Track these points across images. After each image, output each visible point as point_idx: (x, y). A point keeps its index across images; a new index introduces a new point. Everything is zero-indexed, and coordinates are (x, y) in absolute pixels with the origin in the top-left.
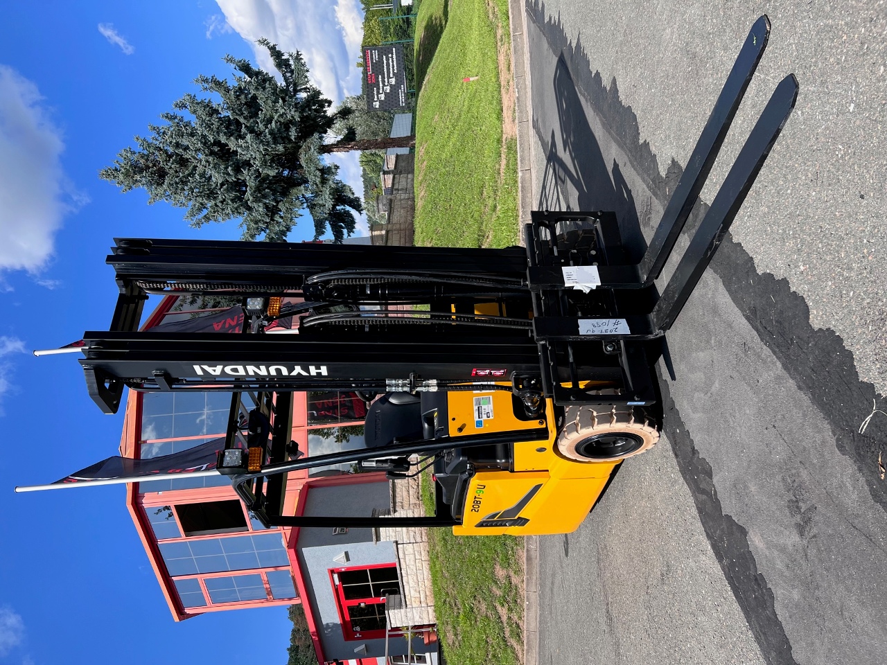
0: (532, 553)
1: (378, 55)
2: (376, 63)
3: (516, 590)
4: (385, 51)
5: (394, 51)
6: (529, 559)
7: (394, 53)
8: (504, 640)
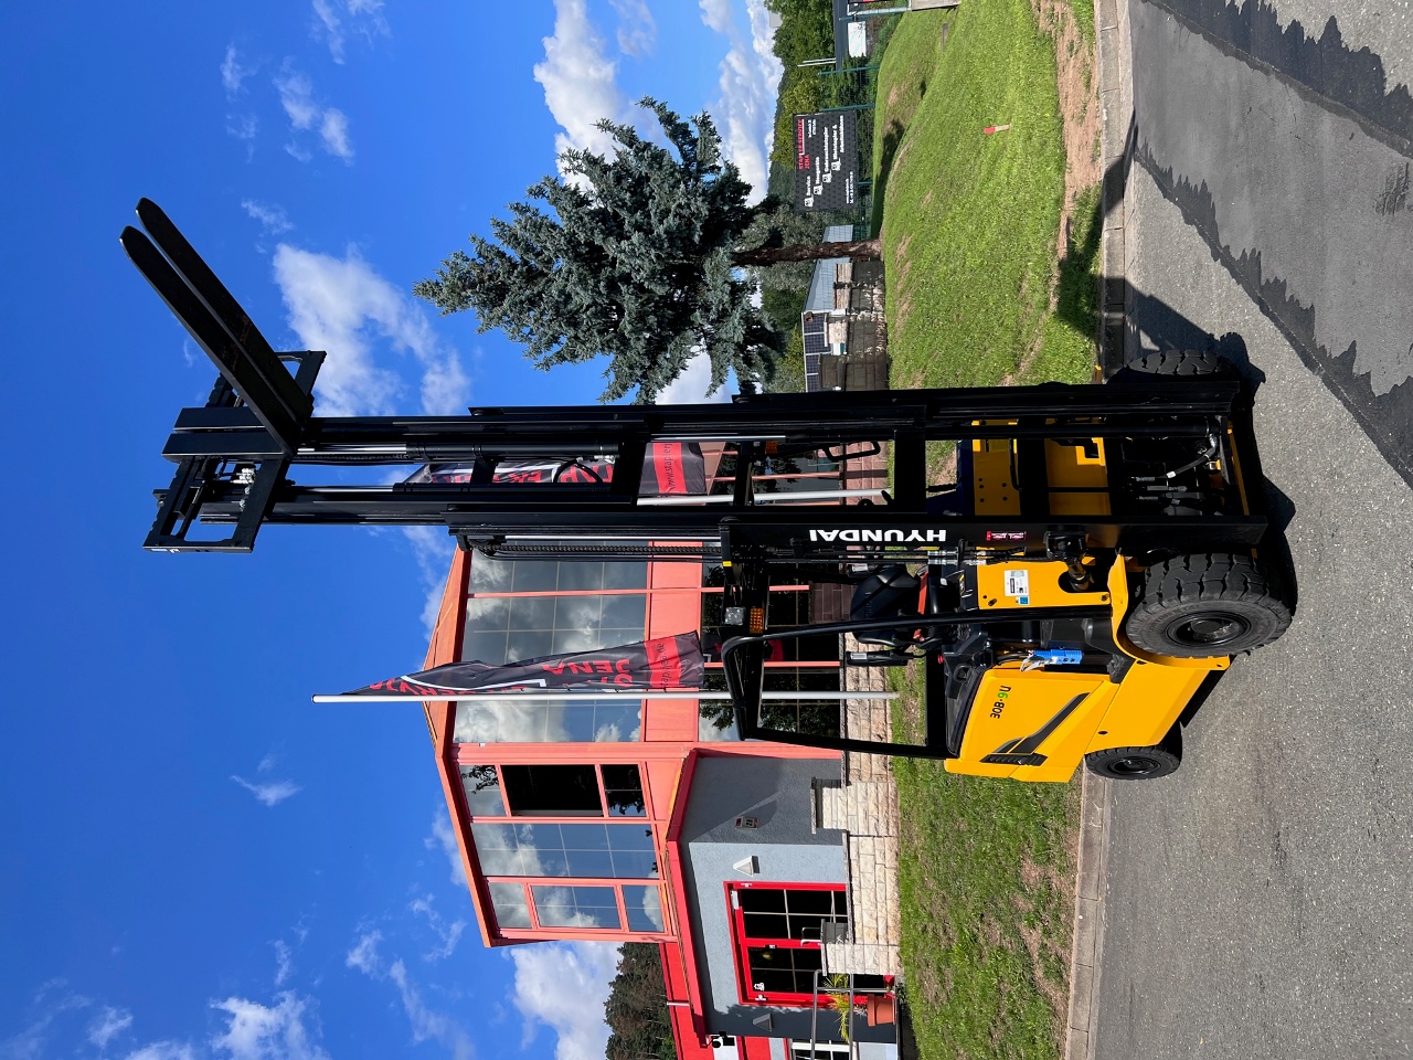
0: (1095, 835)
1: (817, 126)
2: (812, 139)
3: (1059, 898)
4: (828, 121)
5: (842, 120)
6: (1088, 845)
7: (842, 124)
8: (1032, 982)
